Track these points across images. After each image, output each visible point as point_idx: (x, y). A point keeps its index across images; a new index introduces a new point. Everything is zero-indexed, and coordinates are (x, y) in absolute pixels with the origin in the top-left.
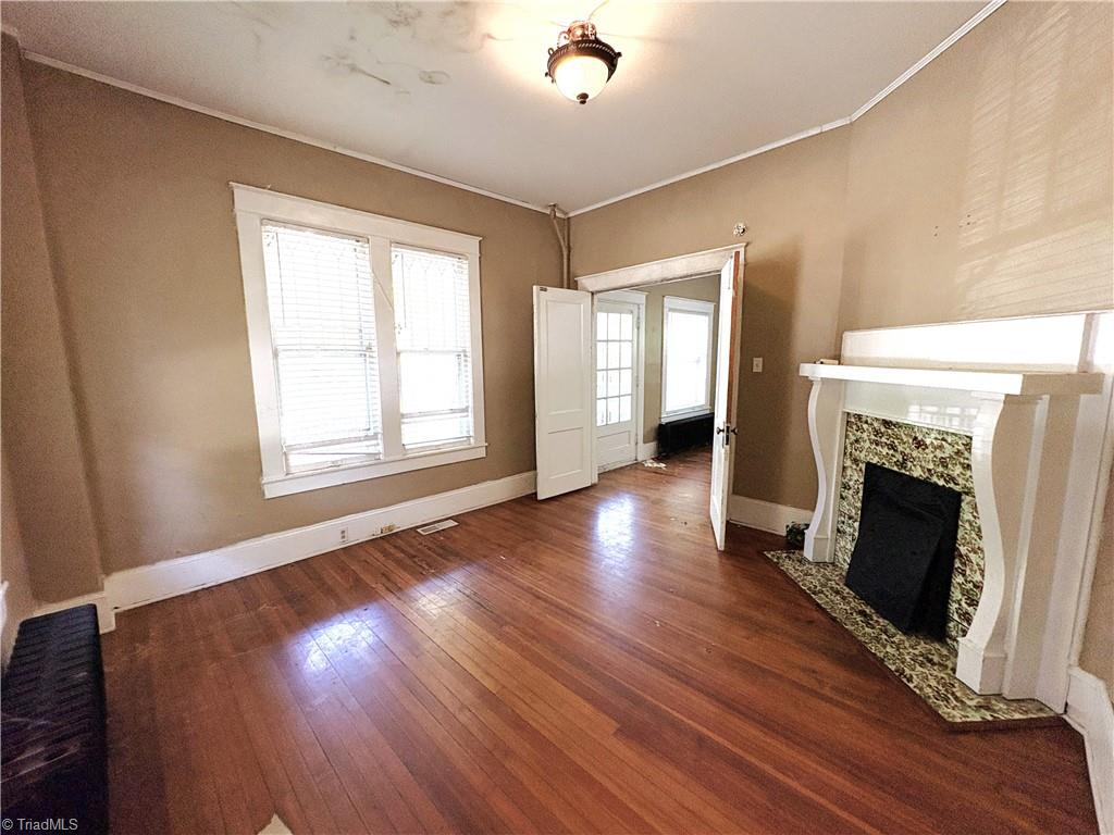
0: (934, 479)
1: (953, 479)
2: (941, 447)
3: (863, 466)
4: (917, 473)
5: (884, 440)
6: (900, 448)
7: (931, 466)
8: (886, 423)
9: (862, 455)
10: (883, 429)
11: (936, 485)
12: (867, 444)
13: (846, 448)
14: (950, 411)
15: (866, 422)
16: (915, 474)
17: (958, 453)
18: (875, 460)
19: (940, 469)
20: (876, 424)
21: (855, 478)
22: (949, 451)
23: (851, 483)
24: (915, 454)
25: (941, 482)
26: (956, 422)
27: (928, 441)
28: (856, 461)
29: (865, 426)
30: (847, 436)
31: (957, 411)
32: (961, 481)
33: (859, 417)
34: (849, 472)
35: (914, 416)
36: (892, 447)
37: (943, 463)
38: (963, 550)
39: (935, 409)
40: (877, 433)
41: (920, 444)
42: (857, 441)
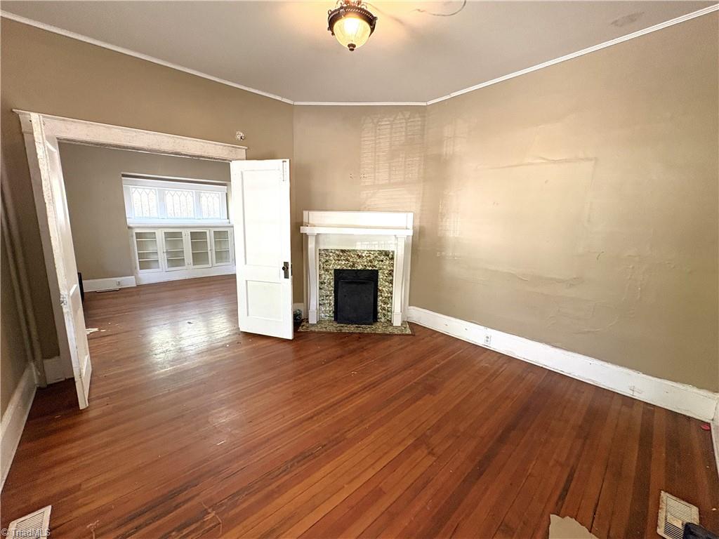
0: (368, 268)
1: (375, 266)
2: (369, 256)
3: (332, 272)
4: (360, 267)
5: (342, 258)
6: (351, 260)
7: (366, 264)
8: (343, 251)
9: (331, 267)
10: (341, 254)
11: (368, 270)
12: (334, 261)
13: (320, 265)
14: (373, 243)
15: (332, 252)
16: (359, 268)
17: (376, 257)
18: (338, 267)
19: (370, 264)
20: (337, 252)
21: (328, 277)
22: (372, 256)
23: (325, 281)
24: (358, 261)
25: (370, 268)
26: (377, 246)
27: (364, 255)
28: (327, 270)
29: (331, 254)
30: (320, 260)
31: (377, 243)
32: (378, 266)
33: (327, 250)
34: (323, 276)
35: (358, 247)
36: (347, 260)
37: (371, 261)
38: (380, 288)
39: (368, 243)
40: (338, 256)
41: (360, 257)
42: (327, 261)
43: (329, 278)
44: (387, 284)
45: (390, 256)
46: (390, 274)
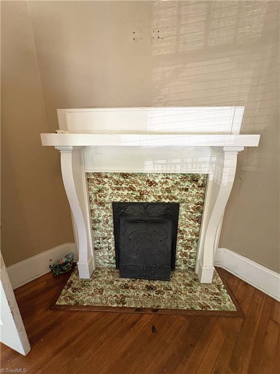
0: (163, 200)
1: (175, 198)
2: (166, 182)
3: (110, 206)
4: (151, 199)
5: (123, 186)
6: (137, 189)
7: (160, 194)
8: (124, 175)
9: (107, 199)
10: (122, 179)
11: (164, 203)
12: (110, 191)
13: (90, 197)
14: (174, 161)
15: (106, 177)
16: (150, 201)
17: (177, 183)
18: (118, 200)
19: (167, 194)
20: (115, 177)
21: (104, 213)
22: (171, 183)
23: (100, 218)
24: (149, 189)
25: (167, 201)
26: (178, 167)
27: (157, 181)
28: (101, 204)
29: (106, 180)
30: (89, 189)
31: (179, 161)
32: (179, 197)
33: (99, 175)
34: (97, 212)
35: (149, 168)
36: (132, 189)
37: (168, 190)
38: (181, 228)
39: (164, 161)
40: (117, 183)
41: (151, 183)
42: (100, 191)
43: (106, 214)
44: (192, 222)
45: (200, 182)
46: (198, 209)
